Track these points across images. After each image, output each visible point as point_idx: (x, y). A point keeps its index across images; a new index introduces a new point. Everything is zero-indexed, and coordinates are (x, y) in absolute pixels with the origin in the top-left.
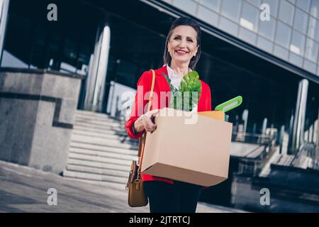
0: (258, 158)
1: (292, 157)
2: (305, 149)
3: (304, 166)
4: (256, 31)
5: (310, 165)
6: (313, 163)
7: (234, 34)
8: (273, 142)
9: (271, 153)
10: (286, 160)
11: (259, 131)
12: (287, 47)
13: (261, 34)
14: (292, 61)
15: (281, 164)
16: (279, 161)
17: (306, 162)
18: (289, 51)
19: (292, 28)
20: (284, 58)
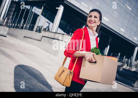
0: (120, 66)
1: (130, 67)
2: (134, 65)
3: (133, 70)
4: (125, 32)
5: (135, 70)
6: (136, 70)
7: (118, 32)
8: (125, 62)
9: (124, 65)
10: (128, 68)
11: (123, 59)
12: (133, 37)
13: (126, 33)
14: (134, 42)
15: (126, 69)
16: (126, 68)
17: (134, 69)
18: (134, 39)
19: (135, 33)
20: (132, 40)
